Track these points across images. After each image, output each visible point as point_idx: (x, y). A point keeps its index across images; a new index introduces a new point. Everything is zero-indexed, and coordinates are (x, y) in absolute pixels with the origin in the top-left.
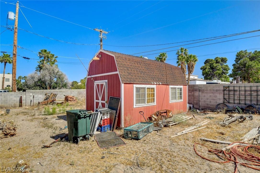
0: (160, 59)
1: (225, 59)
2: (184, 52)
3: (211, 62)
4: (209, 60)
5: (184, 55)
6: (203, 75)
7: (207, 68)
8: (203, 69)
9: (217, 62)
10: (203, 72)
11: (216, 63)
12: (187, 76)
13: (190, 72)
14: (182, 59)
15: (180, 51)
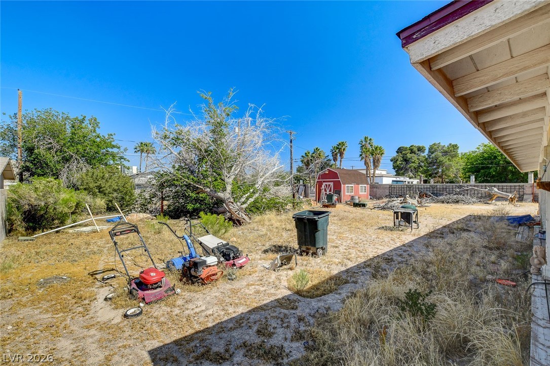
0: (337, 148)
1: (422, 148)
2: (368, 142)
3: (404, 152)
4: (403, 147)
5: (369, 146)
6: (394, 169)
7: (399, 160)
8: (394, 160)
9: (412, 152)
10: (393, 166)
11: (410, 153)
12: (372, 171)
13: (376, 167)
14: (366, 152)
15: (363, 140)
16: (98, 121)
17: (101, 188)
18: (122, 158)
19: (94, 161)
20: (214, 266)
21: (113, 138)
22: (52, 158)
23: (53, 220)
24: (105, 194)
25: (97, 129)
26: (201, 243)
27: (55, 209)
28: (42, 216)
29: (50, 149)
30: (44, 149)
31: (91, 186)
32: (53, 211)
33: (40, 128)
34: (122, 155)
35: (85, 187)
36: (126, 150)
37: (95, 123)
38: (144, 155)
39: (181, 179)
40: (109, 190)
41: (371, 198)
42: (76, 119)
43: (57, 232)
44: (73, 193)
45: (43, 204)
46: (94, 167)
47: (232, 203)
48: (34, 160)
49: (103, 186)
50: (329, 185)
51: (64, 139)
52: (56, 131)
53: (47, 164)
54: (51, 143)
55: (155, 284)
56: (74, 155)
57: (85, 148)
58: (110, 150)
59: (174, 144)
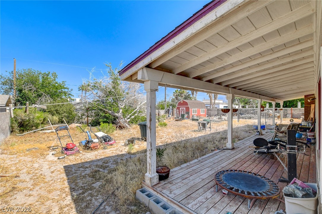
12: (213, 101)
13: (215, 98)
16: (57, 74)
17: (58, 111)
18: (70, 95)
19: (54, 97)
20: (97, 143)
21: (65, 84)
22: (32, 95)
23: (32, 127)
24: (60, 114)
25: (56, 79)
26: (96, 135)
27: (33, 121)
28: (27, 125)
29: (30, 90)
30: (27, 90)
31: (52, 110)
32: (32, 122)
33: (25, 79)
34: (70, 93)
35: (49, 110)
36: (72, 90)
37: (55, 76)
38: (84, 92)
39: (97, 106)
40: (62, 112)
41: (208, 116)
42: (45, 73)
43: (34, 132)
44: (42, 114)
45: (28, 119)
46: (54, 100)
47: (122, 118)
48: (22, 96)
49: (58, 110)
50: (183, 109)
51: (38, 85)
52: (34, 80)
53: (29, 98)
54: (31, 87)
55: (71, 149)
56: (44, 93)
57: (50, 89)
58: (63, 90)
59: (93, 89)
